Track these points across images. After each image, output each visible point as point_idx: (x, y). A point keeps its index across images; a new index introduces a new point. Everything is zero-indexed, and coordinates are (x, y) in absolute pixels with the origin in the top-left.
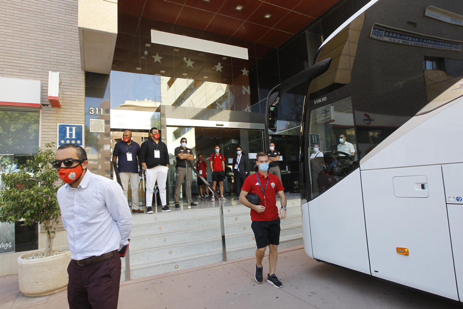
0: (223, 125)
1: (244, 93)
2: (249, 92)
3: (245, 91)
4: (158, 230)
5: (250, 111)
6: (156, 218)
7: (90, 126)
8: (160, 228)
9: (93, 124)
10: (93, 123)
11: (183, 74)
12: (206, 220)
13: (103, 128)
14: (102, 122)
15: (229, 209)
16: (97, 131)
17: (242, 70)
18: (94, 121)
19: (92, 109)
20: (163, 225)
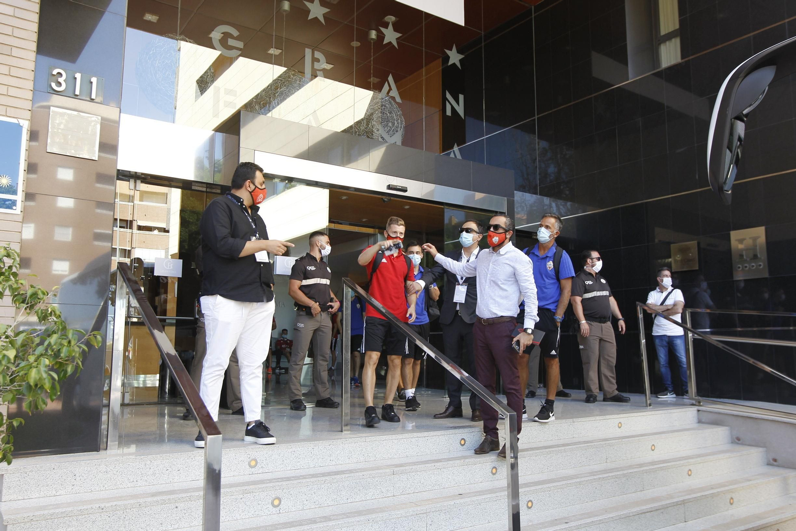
0: (405, 190)
1: (449, 112)
2: (460, 110)
3: (453, 108)
4: (271, 506)
5: (459, 156)
6: (253, 463)
7: (50, 130)
8: (276, 503)
9: (59, 124)
10: (61, 123)
11: (269, 49)
12: (414, 474)
13: (94, 146)
14: (93, 124)
15: (463, 437)
16: (73, 151)
17: (448, 52)
18: (66, 117)
19: (60, 74)
20: (284, 491)
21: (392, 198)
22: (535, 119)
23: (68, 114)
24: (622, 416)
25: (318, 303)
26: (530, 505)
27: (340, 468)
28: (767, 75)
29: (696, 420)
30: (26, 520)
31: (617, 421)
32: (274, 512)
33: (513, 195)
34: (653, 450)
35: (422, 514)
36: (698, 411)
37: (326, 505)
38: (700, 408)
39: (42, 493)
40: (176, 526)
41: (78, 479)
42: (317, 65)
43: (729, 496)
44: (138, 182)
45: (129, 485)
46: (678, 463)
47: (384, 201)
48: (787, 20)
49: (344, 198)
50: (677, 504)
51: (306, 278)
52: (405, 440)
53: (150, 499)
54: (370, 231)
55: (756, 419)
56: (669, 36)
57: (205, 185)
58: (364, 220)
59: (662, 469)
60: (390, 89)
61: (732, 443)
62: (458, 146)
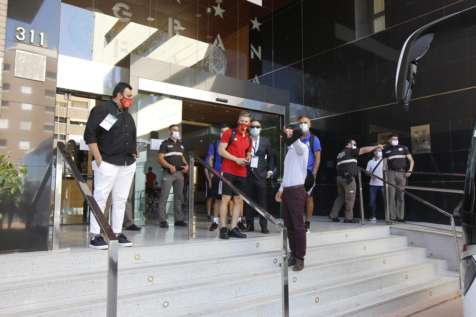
0: (226, 101)
1: (252, 57)
2: (259, 55)
3: (255, 55)
4: (148, 281)
5: (258, 82)
6: (137, 257)
7: (16, 63)
8: (151, 279)
9: (22, 60)
11: (147, 18)
12: (229, 263)
13: (43, 73)
14: (42, 60)
15: (258, 242)
16: (30, 76)
17: (252, 21)
18: (25, 56)
19: (21, 30)
20: (155, 272)
21: (219, 106)
22: (302, 62)
23: (27, 54)
24: (348, 230)
25: (175, 166)
26: (295, 280)
27: (187, 260)
28: (429, 38)
29: (389, 233)
30: (5, 289)
31: (345, 234)
32: (149, 285)
33: (289, 105)
34: (365, 250)
35: (234, 285)
36: (391, 228)
37: (179, 280)
38: (392, 226)
39: (14, 274)
40: (93, 293)
41: (35, 266)
42: (175, 28)
43: (405, 274)
44: (70, 95)
45: (65, 270)
46: (378, 256)
47: (214, 108)
48: (444, 7)
49: (191, 105)
50: (377, 279)
51: (168, 152)
52: (225, 244)
53: (77, 278)
54: (206, 125)
55: (422, 232)
56: (379, 15)
57: (109, 98)
58: (203, 119)
59: (369, 260)
60: (218, 43)
61: (408, 245)
62: (258, 76)
